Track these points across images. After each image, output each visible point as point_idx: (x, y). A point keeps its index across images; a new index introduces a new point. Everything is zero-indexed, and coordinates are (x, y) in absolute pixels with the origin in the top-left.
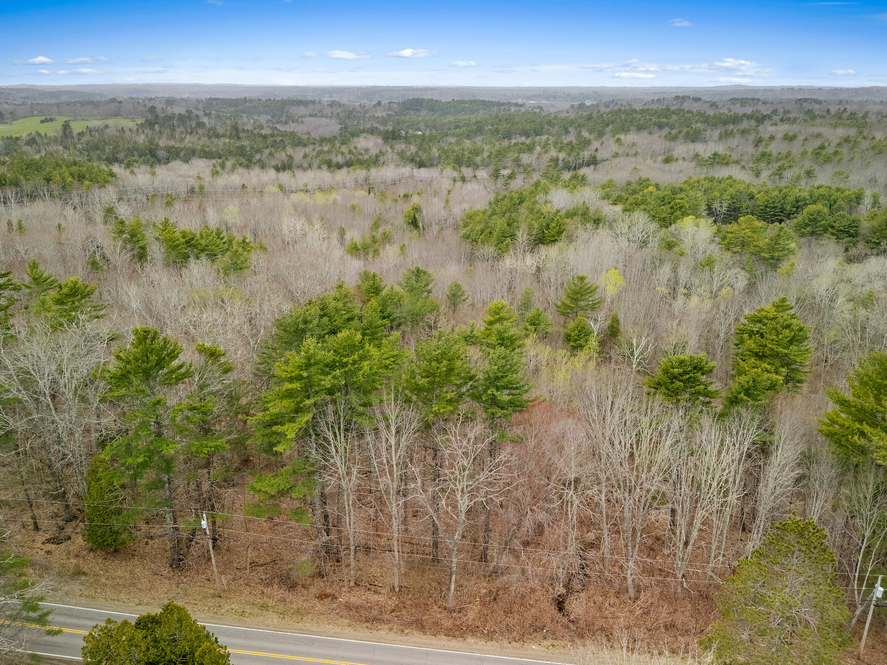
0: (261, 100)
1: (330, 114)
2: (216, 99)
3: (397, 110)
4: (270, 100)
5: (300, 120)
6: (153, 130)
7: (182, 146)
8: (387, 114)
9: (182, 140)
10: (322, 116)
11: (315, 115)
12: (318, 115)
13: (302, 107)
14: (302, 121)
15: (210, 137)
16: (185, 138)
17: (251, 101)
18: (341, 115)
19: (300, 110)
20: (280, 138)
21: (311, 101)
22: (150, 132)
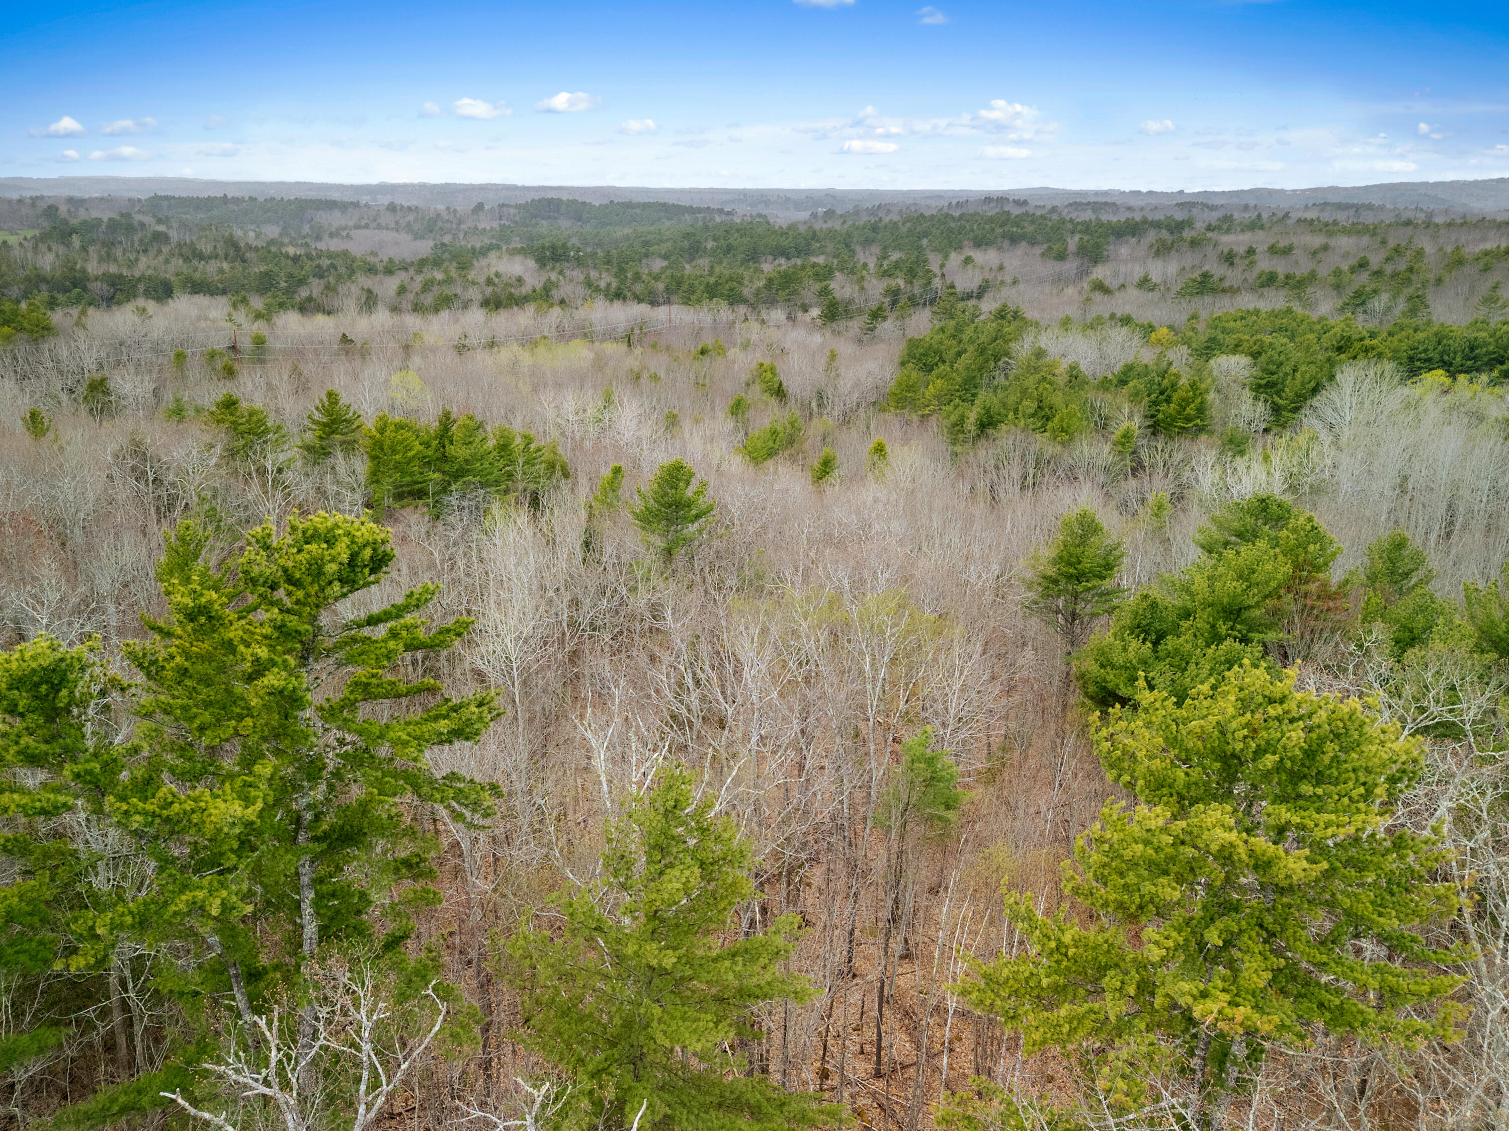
0: (256, 199)
1: (393, 225)
2: (166, 198)
3: (517, 218)
4: (273, 199)
5: (345, 233)
6: (68, 245)
7: (137, 274)
8: (500, 225)
9: (131, 264)
10: (379, 227)
11: (366, 226)
12: (372, 226)
13: (337, 213)
14: (348, 236)
15: (186, 260)
16: (137, 260)
17: (237, 201)
18: (416, 227)
19: (336, 219)
20: (329, 262)
21: (352, 203)
22: (61, 249)
